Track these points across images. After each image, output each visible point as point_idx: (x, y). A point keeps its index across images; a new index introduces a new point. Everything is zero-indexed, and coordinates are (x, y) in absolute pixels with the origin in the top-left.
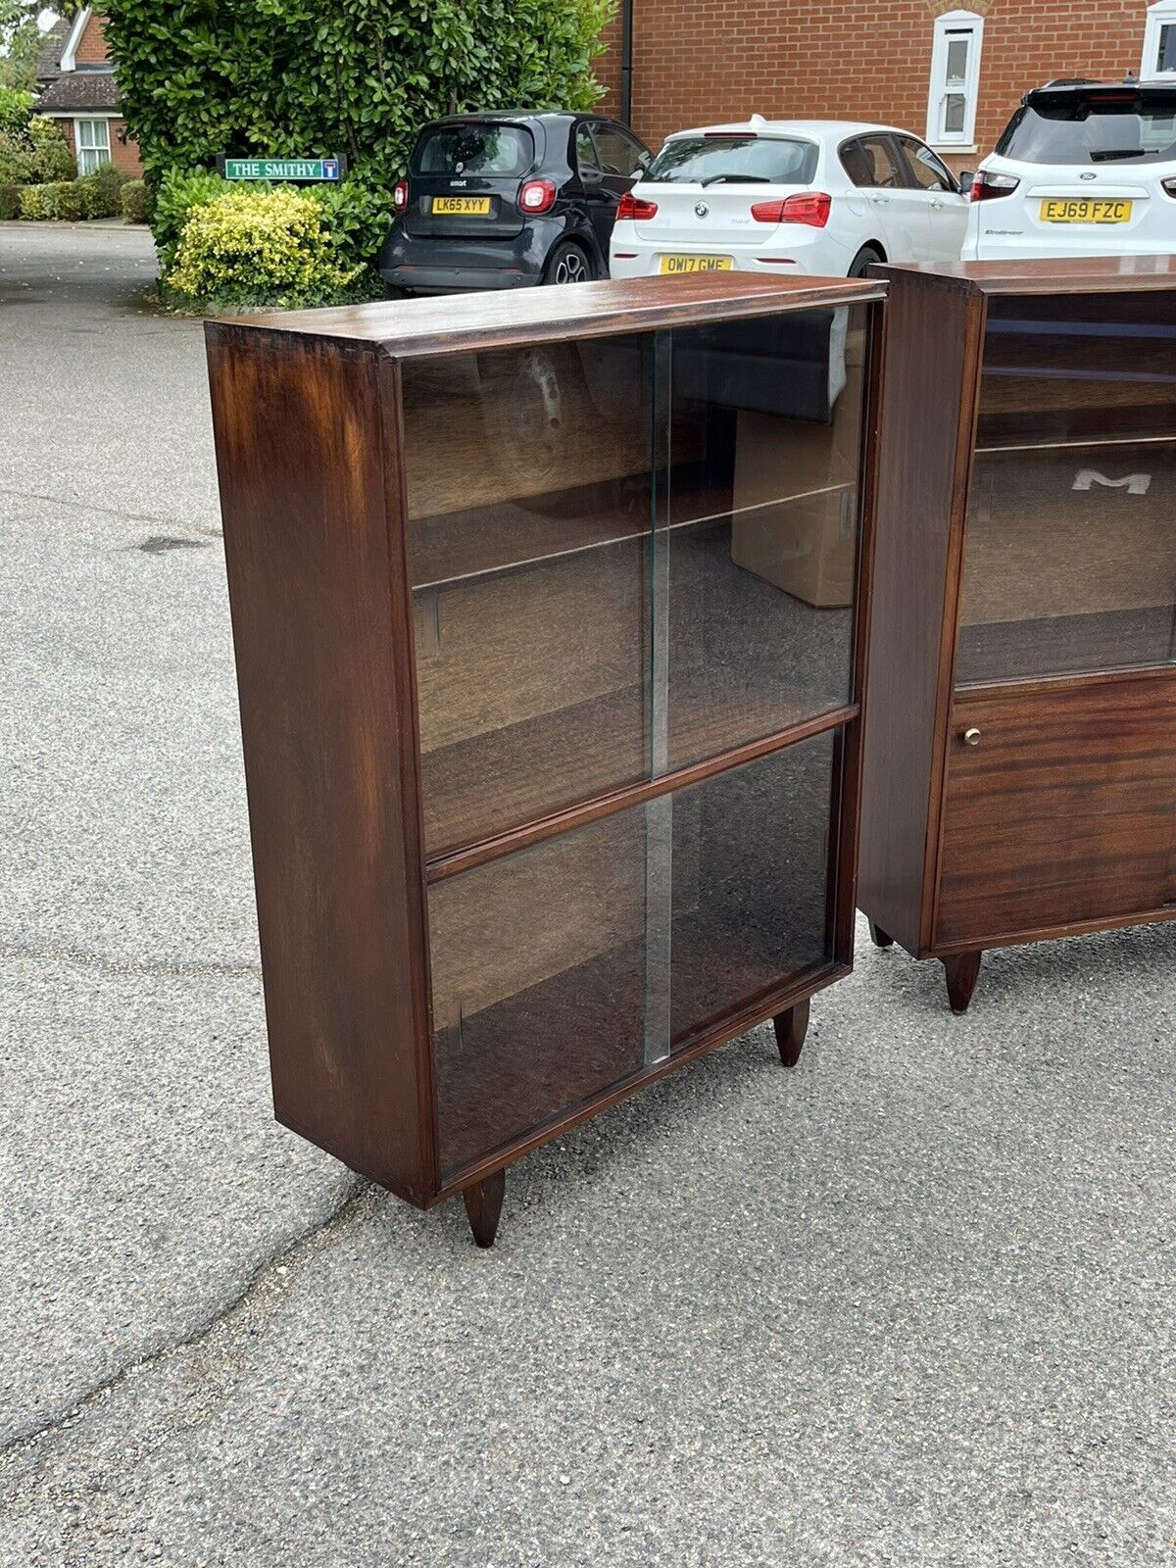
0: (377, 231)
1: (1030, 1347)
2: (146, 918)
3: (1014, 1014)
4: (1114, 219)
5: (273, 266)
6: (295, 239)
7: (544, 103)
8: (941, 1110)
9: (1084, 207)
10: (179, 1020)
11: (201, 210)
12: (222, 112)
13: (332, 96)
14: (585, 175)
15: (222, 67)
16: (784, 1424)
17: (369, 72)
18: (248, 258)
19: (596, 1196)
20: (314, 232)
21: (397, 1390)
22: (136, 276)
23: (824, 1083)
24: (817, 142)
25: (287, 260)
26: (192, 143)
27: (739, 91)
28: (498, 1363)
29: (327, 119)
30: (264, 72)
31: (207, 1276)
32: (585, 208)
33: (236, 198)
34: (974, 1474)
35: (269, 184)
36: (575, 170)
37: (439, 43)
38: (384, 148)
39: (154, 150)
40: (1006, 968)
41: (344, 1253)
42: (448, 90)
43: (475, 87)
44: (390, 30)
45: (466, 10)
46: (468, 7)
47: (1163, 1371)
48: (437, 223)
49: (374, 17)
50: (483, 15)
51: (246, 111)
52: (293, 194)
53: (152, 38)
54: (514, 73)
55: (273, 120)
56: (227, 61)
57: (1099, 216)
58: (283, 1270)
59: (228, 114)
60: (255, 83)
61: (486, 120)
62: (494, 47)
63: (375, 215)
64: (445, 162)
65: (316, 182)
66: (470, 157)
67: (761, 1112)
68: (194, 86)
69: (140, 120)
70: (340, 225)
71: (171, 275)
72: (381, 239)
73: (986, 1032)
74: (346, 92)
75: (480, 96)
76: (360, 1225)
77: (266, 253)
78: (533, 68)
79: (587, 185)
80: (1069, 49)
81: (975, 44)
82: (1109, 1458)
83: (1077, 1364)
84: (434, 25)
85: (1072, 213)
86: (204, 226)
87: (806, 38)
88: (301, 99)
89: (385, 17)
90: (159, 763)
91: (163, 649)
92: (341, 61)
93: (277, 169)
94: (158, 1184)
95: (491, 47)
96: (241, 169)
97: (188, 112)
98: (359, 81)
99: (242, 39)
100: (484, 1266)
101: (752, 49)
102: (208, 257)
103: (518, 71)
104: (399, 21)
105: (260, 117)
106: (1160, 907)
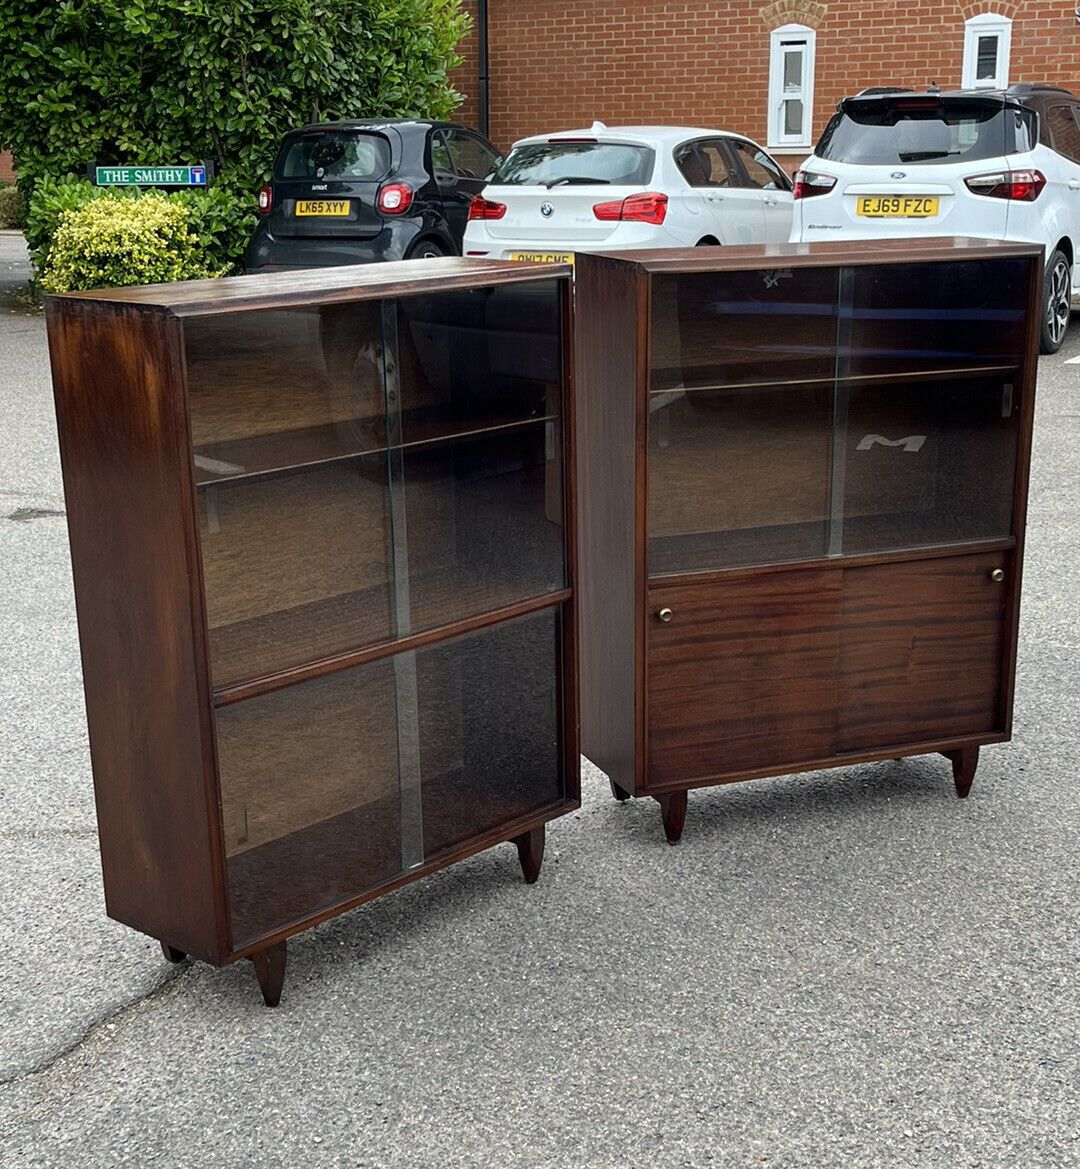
0: (244, 232)
1: (682, 1052)
2: (8, 800)
3: (718, 844)
4: (923, 213)
5: (142, 267)
6: (163, 241)
7: (403, 112)
8: (647, 908)
9: (896, 203)
10: (34, 870)
11: (72, 215)
12: (93, 123)
13: (198, 107)
14: (440, 178)
15: (93, 81)
16: (488, 1102)
17: (233, 85)
18: (117, 259)
19: (365, 973)
20: (182, 234)
21: (195, 1094)
22: (10, 278)
23: (557, 893)
24: (653, 147)
25: (156, 261)
26: (63, 152)
27: (590, 99)
28: (275, 1075)
29: (194, 129)
30: (133, 86)
31: (51, 1032)
32: (441, 209)
33: (107, 203)
34: (624, 1126)
35: (139, 189)
36: (431, 174)
37: (301, 58)
38: (248, 155)
39: (26, 159)
40: (718, 812)
41: (161, 1014)
42: (310, 100)
43: (336, 97)
44: (254, 47)
45: (325, 27)
46: (327, 25)
47: (779, 1063)
48: (300, 224)
49: (238, 35)
50: (342, 31)
51: (116, 121)
52: (162, 198)
53: (25, 55)
54: (374, 84)
55: (143, 131)
56: (97, 76)
57: (910, 211)
58: (112, 1027)
59: (99, 124)
60: (125, 96)
61: (345, 128)
62: (354, 60)
63: (242, 218)
64: (307, 167)
65: (184, 187)
66: (331, 162)
67: (502, 913)
68: (65, 99)
69: (13, 131)
70: (207, 227)
71: (43, 277)
72: (247, 240)
73: (693, 856)
74: (212, 103)
75: (341, 106)
76: (175, 997)
77: (135, 255)
78: (392, 79)
79: (442, 187)
80: (895, 58)
81: (809, 53)
82: (726, 1115)
83: (715, 1061)
84: (295, 42)
85: (886, 208)
86: (76, 230)
87: (651, 49)
88: (168, 111)
89: (248, 34)
90: (22, 687)
91: (28, 598)
92: (207, 75)
93: (146, 176)
94: (14, 976)
95: (351, 60)
96: (111, 176)
97: (60, 124)
98: (224, 93)
99: (112, 56)
100: (271, 1018)
101: (602, 60)
102: (79, 258)
103: (377, 82)
104: (262, 38)
105: (129, 127)
106: (834, 756)
